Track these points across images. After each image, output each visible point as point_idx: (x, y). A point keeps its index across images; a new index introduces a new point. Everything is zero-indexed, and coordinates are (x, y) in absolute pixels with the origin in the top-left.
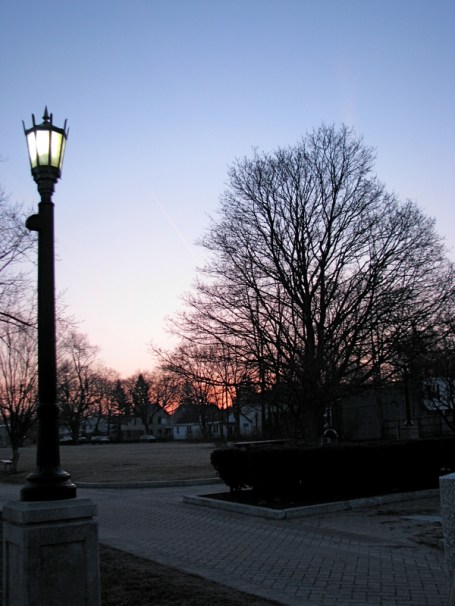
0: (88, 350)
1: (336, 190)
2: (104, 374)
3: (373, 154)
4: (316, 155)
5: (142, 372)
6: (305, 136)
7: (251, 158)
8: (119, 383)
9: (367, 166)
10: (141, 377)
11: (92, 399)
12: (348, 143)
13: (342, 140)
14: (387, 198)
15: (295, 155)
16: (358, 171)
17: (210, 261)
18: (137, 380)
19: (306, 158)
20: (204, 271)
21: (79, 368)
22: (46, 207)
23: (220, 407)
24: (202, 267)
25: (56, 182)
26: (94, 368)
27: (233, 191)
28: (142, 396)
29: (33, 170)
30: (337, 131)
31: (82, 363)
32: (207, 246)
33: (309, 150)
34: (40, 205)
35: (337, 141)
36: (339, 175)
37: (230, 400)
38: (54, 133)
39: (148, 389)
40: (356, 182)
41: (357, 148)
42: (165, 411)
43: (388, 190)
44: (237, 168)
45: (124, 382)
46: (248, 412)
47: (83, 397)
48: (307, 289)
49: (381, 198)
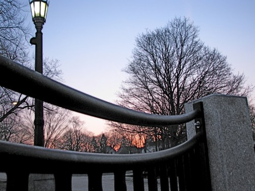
0: (80, 123)
1: (182, 46)
2: (87, 134)
3: (198, 29)
4: (173, 30)
5: (104, 133)
6: (168, 22)
7: (145, 33)
8: (94, 137)
9: (195, 34)
10: (103, 135)
11: (82, 144)
12: (187, 25)
13: (184, 24)
14: (205, 48)
15: (164, 31)
16: (192, 37)
17: (128, 78)
18: (102, 136)
19: (169, 32)
20: (126, 82)
21: (76, 131)
22: (39, 34)
23: (138, 147)
24: (125, 81)
25: (44, 24)
26: (83, 131)
27: (137, 48)
28: (104, 143)
29: (33, 19)
30: (182, 20)
31: (77, 129)
32: (127, 72)
33: (170, 29)
34: (36, 33)
35: (182, 24)
36: (184, 39)
37: (142, 144)
38: (42, 3)
39: (106, 140)
40: (191, 42)
41: (191, 27)
42: (114, 150)
43: (206, 45)
44: (139, 38)
45: (96, 137)
46: (150, 148)
47: (78, 144)
48: (171, 89)
49: (202, 48)
